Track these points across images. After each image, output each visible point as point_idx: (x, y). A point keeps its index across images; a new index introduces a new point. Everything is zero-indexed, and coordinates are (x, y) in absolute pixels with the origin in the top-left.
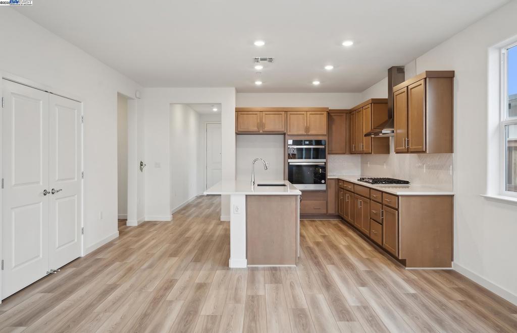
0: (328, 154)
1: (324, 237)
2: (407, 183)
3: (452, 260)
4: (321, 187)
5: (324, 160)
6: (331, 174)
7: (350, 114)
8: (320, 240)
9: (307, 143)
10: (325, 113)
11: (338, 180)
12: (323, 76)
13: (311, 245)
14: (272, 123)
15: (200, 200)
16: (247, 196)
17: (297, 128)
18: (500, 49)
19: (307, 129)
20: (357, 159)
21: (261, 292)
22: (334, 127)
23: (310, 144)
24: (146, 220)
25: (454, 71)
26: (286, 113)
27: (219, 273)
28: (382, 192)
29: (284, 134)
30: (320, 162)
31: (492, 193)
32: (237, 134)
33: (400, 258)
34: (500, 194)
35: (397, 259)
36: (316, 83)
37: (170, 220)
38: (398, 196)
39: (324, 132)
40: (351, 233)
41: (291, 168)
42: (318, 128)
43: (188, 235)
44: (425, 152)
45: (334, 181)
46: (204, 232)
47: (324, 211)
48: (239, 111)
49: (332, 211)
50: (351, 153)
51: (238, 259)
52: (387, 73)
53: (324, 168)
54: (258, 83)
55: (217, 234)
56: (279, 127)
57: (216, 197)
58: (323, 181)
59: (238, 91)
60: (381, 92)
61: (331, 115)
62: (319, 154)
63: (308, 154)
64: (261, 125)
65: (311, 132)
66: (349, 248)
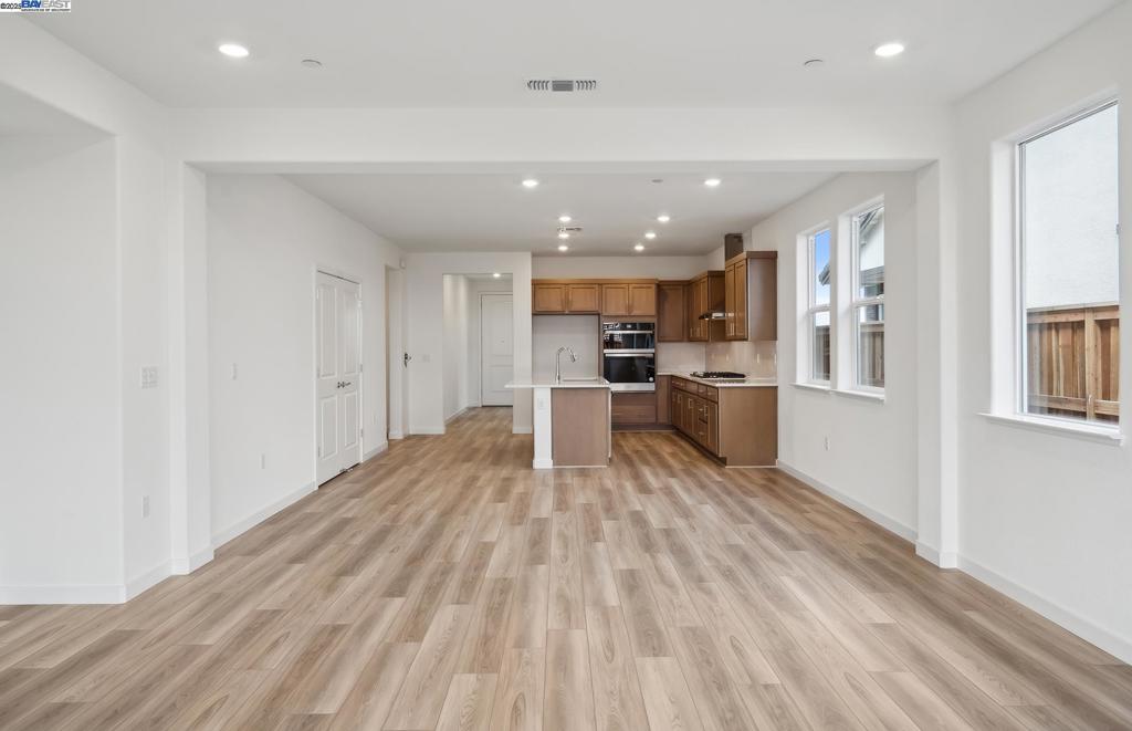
0: (659, 341)
1: (647, 446)
2: (743, 376)
3: (777, 457)
4: (649, 387)
5: (653, 351)
6: (664, 369)
7: (687, 286)
8: (641, 448)
9: (629, 326)
10: (654, 286)
11: (672, 376)
12: (646, 243)
13: (629, 452)
14: (581, 301)
15: (473, 413)
16: (552, 389)
17: (616, 305)
18: (808, 236)
19: (630, 308)
20: (700, 349)
21: (569, 481)
22: (667, 306)
23: (634, 328)
24: (411, 433)
25: (776, 252)
26: (600, 286)
27: (522, 472)
28: (699, 384)
29: (599, 315)
30: (647, 352)
31: (801, 380)
32: (533, 315)
33: (720, 456)
34: (808, 383)
35: (716, 457)
36: (639, 248)
37: (443, 432)
38: (717, 388)
39: (653, 311)
40: (683, 443)
41: (607, 361)
42: (645, 307)
43: (476, 445)
44: (746, 340)
45: (665, 379)
46: (494, 444)
47: (653, 420)
48: (538, 285)
49: (663, 418)
50: (691, 340)
51: (543, 459)
52: (723, 241)
53: (652, 361)
54: (563, 248)
55: (512, 445)
56: (591, 306)
57: (496, 409)
58: (651, 379)
59: (534, 255)
60: (719, 263)
61: (662, 289)
62: (643, 342)
63: (629, 342)
64: (567, 302)
65: (635, 312)
66: (673, 455)
